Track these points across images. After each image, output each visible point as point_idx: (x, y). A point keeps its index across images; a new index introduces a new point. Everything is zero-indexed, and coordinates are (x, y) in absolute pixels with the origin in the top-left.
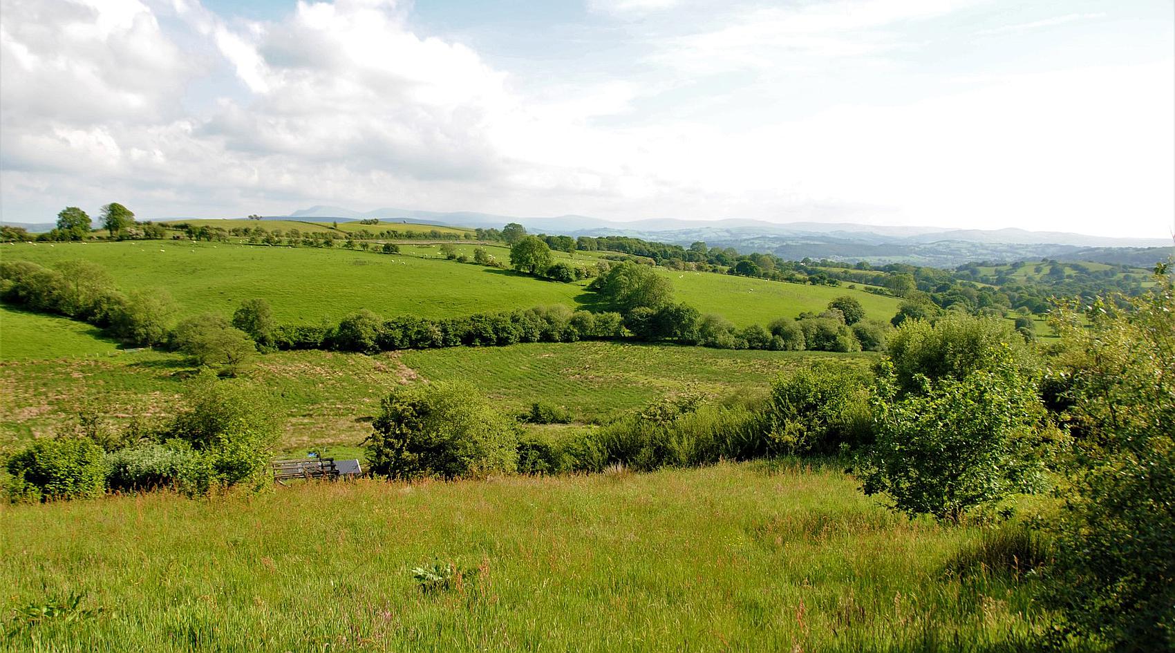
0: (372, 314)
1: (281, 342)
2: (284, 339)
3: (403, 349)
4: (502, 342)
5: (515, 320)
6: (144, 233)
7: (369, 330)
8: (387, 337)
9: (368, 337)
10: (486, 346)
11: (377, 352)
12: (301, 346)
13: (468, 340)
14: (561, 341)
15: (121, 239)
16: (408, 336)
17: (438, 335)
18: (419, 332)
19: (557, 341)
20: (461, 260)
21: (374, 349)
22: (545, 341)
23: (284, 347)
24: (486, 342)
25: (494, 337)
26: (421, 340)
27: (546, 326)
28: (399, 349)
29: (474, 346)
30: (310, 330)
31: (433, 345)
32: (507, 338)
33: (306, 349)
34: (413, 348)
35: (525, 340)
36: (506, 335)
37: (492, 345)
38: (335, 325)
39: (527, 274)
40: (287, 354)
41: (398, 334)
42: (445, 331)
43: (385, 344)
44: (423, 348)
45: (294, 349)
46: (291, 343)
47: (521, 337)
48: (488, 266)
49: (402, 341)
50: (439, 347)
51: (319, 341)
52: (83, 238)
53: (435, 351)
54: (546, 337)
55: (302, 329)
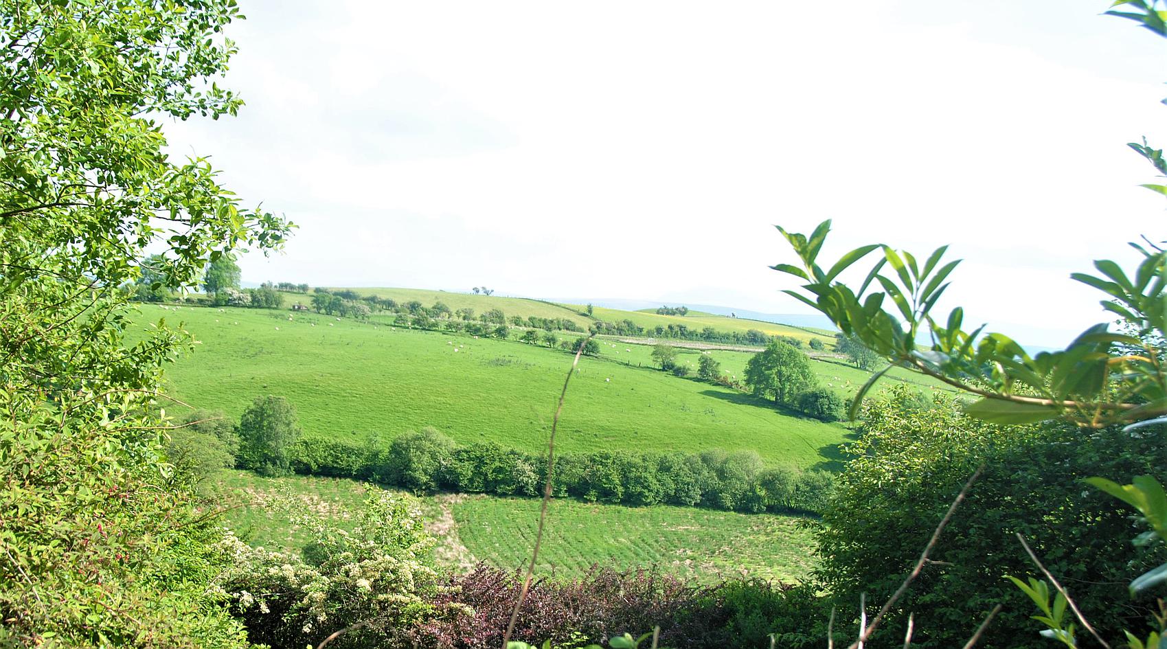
0: (439, 436)
1: (300, 462)
2: (305, 460)
3: (473, 492)
4: (632, 500)
5: (664, 467)
6: (250, 299)
7: (426, 458)
8: (451, 471)
9: (421, 469)
10: (605, 503)
11: (431, 493)
12: (327, 472)
13: (578, 491)
14: (735, 510)
15: (216, 304)
16: (481, 473)
17: (530, 476)
18: (499, 470)
19: (728, 509)
20: (679, 372)
21: (428, 488)
22: (708, 508)
23: (303, 470)
24: (606, 496)
25: (620, 489)
26: (503, 481)
27: (715, 482)
28: (467, 492)
29: (586, 501)
30: (345, 450)
31: (520, 492)
32: (641, 494)
33: (334, 477)
34: (487, 493)
35: (674, 500)
36: (639, 489)
37: (616, 503)
38: (383, 446)
39: (770, 402)
40: (303, 480)
41: (467, 470)
42: (542, 473)
43: (446, 483)
44: (504, 495)
45: (317, 475)
46: (314, 467)
47: (667, 495)
48: (717, 384)
49: (471, 480)
50: (530, 497)
51: (355, 467)
52: (164, 299)
53: (522, 501)
54: (711, 501)
55: (335, 447)
